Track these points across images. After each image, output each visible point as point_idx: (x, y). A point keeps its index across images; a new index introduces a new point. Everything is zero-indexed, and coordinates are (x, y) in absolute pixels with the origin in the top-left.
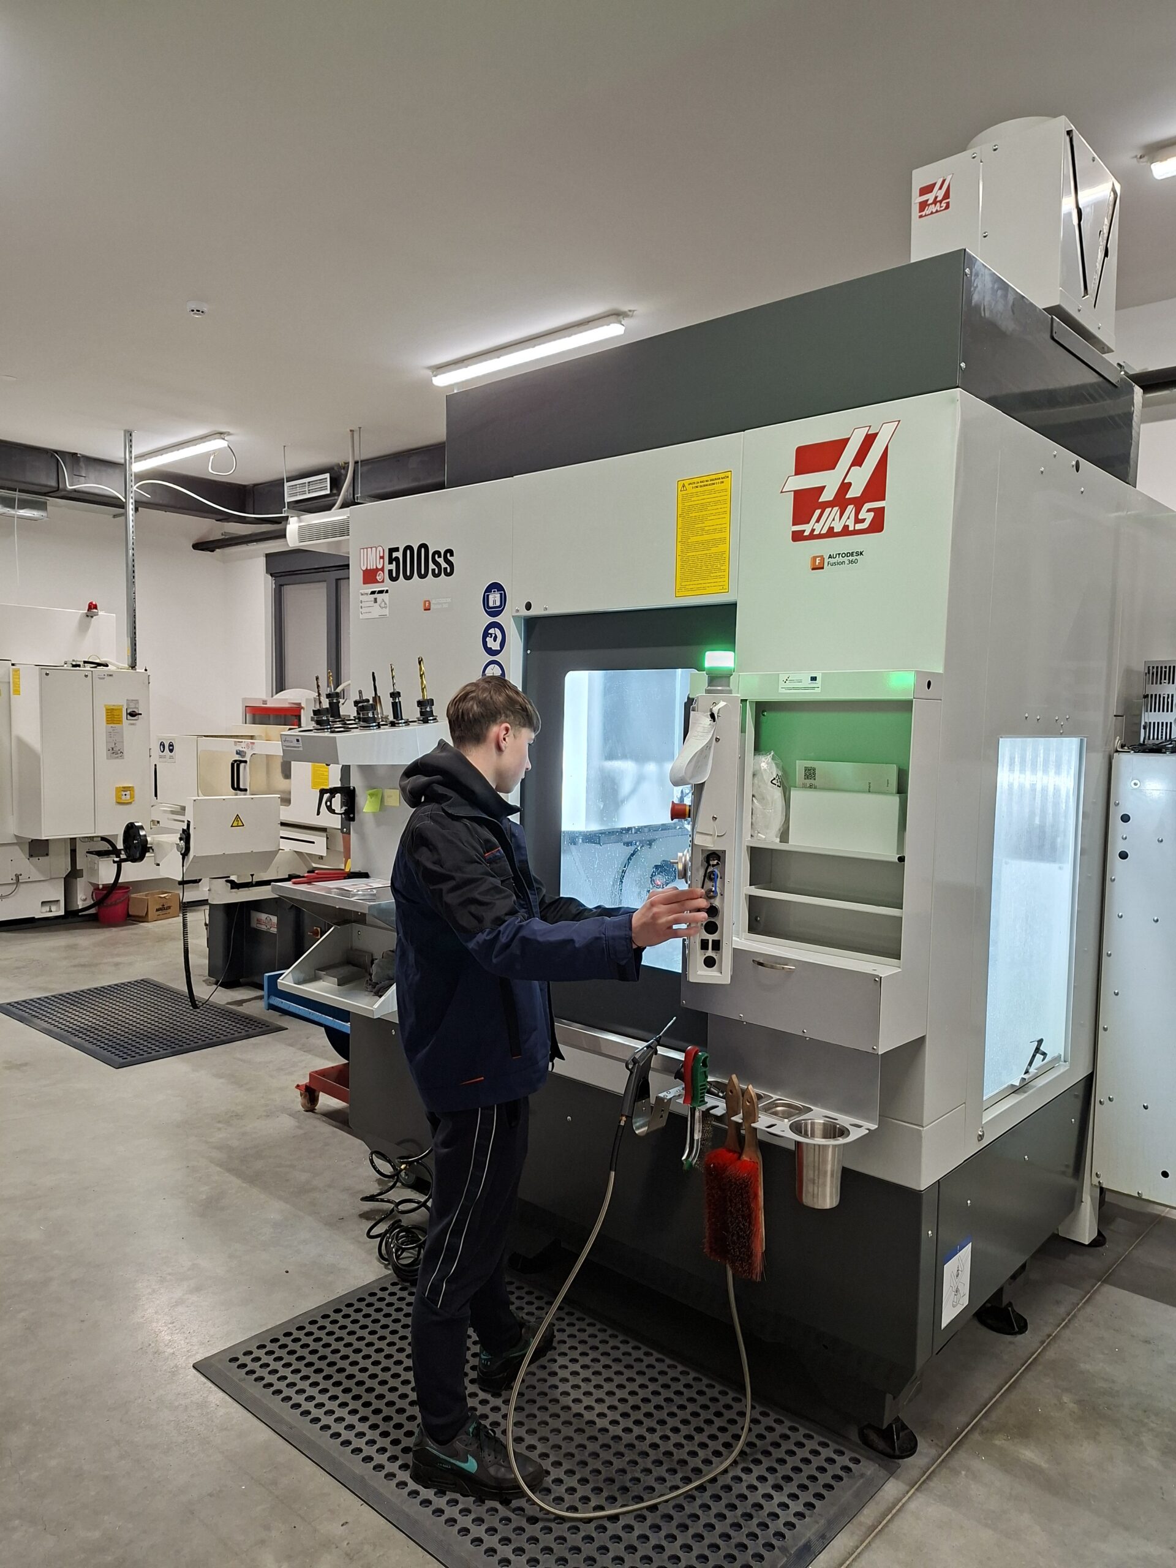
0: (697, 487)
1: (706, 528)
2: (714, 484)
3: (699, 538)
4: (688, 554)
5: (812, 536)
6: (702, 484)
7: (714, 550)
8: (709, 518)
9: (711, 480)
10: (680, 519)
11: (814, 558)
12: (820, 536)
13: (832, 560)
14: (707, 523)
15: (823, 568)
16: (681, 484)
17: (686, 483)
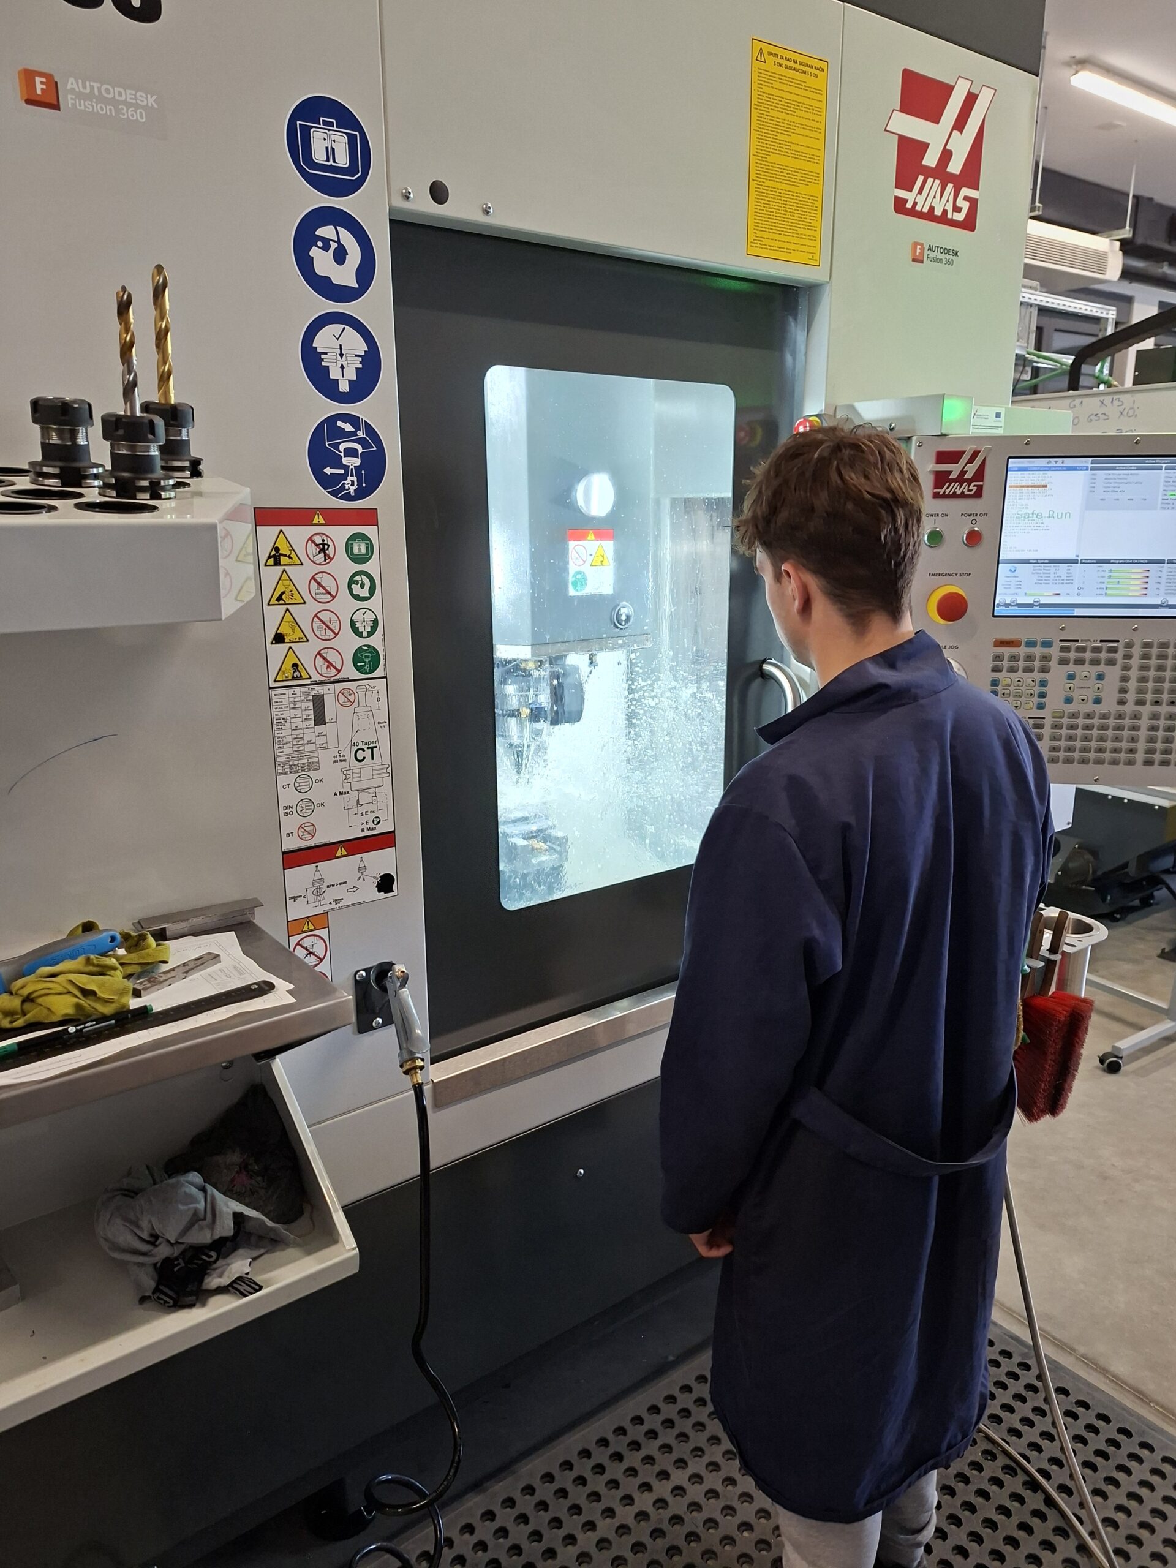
0: (781, 65)
1: (793, 147)
2: (804, 72)
3: (782, 160)
4: (767, 183)
5: (913, 213)
6: (788, 63)
7: (802, 189)
8: (798, 131)
9: (801, 64)
10: (755, 113)
11: (915, 244)
12: (920, 215)
13: (932, 254)
14: (794, 138)
15: (922, 262)
16: (757, 46)
17: (766, 49)
